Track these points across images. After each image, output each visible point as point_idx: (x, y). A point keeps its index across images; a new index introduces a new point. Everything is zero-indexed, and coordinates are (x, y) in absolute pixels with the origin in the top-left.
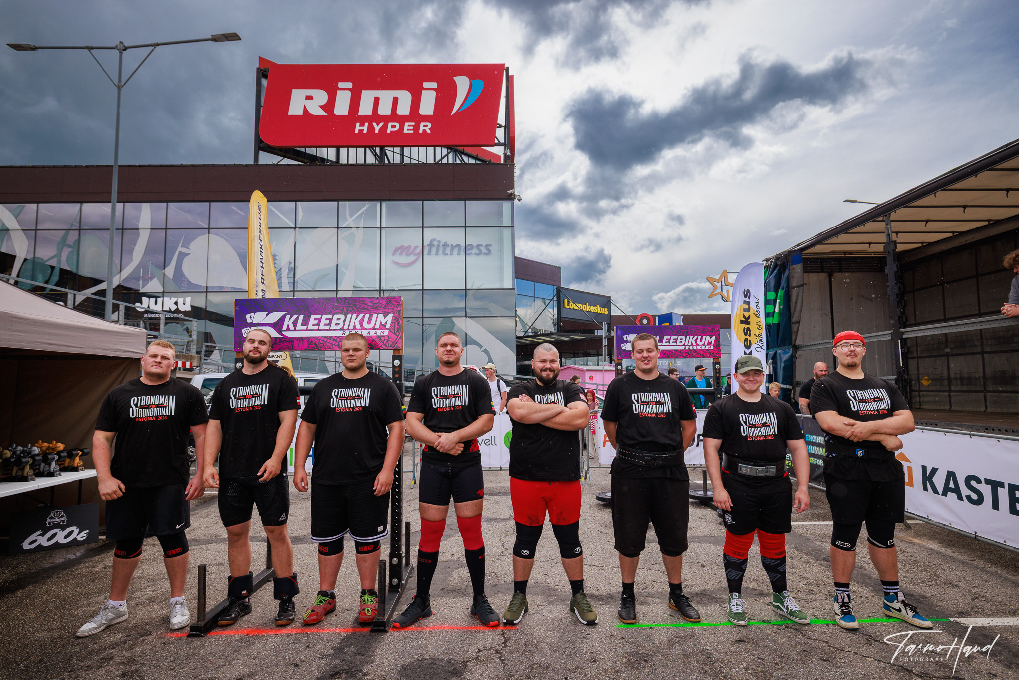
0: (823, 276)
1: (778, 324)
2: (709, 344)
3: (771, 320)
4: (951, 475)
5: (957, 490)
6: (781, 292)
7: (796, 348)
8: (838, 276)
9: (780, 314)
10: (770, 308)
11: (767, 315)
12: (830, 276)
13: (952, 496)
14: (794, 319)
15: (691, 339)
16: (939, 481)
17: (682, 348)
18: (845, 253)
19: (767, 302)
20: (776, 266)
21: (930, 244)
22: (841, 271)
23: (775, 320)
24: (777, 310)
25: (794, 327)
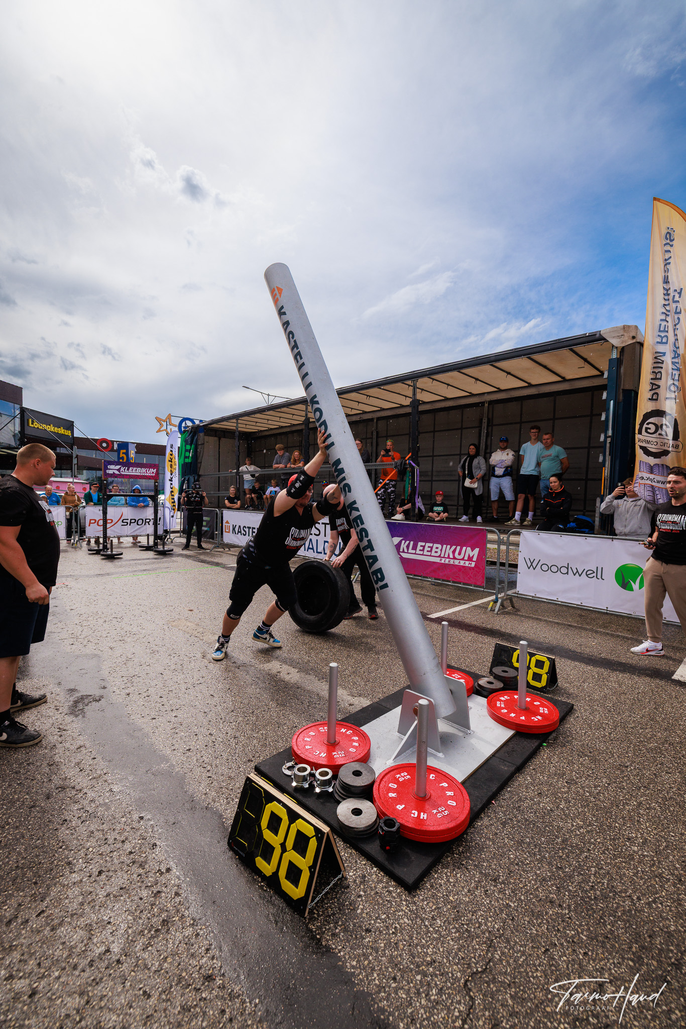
0: (216, 439)
1: (191, 463)
2: (153, 473)
3: (187, 460)
4: (240, 526)
5: (241, 532)
6: (193, 446)
7: (199, 476)
8: (223, 439)
9: (192, 457)
10: (187, 454)
11: (186, 457)
12: (220, 439)
13: (239, 534)
14: (199, 461)
15: (144, 470)
16: (237, 529)
17: (139, 474)
18: (226, 429)
19: (186, 451)
20: (191, 431)
21: (261, 431)
22: (225, 437)
23: (188, 460)
24: (191, 455)
25: (199, 465)
